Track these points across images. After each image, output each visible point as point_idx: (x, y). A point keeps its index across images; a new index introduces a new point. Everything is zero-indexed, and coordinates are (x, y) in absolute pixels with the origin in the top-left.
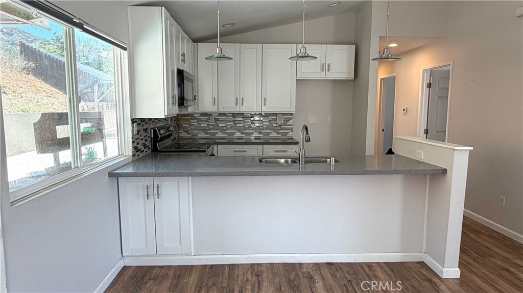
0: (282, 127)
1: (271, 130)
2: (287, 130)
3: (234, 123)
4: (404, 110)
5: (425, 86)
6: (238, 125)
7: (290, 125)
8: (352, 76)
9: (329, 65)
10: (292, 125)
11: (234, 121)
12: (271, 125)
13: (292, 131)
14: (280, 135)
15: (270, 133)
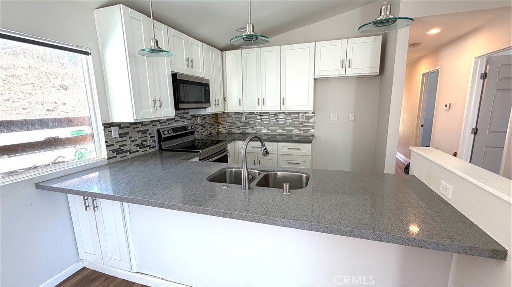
0: (304, 124)
1: (294, 127)
2: (309, 127)
3: (262, 121)
4: (447, 106)
5: (478, 76)
6: (265, 123)
7: (312, 123)
8: (377, 71)
9: (350, 61)
10: (314, 123)
11: (261, 119)
12: (294, 123)
13: (314, 128)
14: (302, 132)
15: (293, 130)
